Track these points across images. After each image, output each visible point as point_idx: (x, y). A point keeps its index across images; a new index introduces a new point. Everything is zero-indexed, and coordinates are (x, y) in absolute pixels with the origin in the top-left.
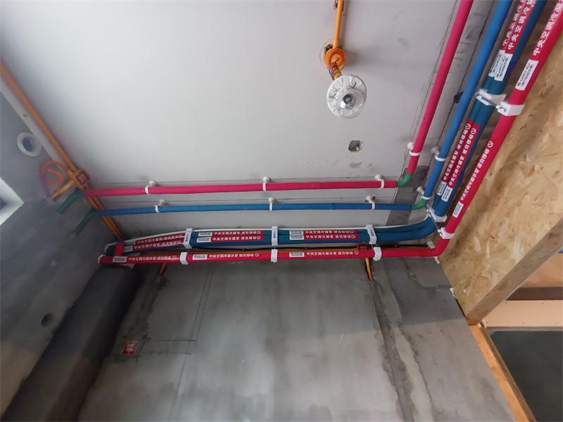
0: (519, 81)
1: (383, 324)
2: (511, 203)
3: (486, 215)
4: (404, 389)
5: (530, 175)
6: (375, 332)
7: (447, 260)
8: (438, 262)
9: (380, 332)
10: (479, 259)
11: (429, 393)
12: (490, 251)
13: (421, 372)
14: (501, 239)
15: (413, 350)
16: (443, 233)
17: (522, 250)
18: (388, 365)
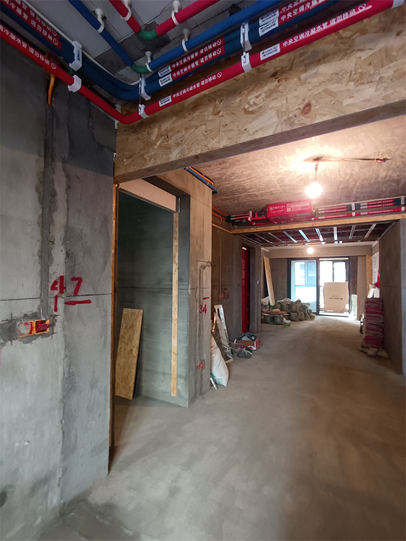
0: (264, 51)
1: (48, 154)
2: (193, 123)
3: (174, 118)
4: (50, 209)
5: (215, 115)
6: (36, 157)
7: (125, 130)
8: (116, 127)
9: (42, 159)
10: (149, 144)
11: (68, 215)
12: (160, 144)
13: (68, 201)
14: (171, 142)
15: (68, 185)
16: (141, 110)
17: (178, 156)
18: (41, 189)
